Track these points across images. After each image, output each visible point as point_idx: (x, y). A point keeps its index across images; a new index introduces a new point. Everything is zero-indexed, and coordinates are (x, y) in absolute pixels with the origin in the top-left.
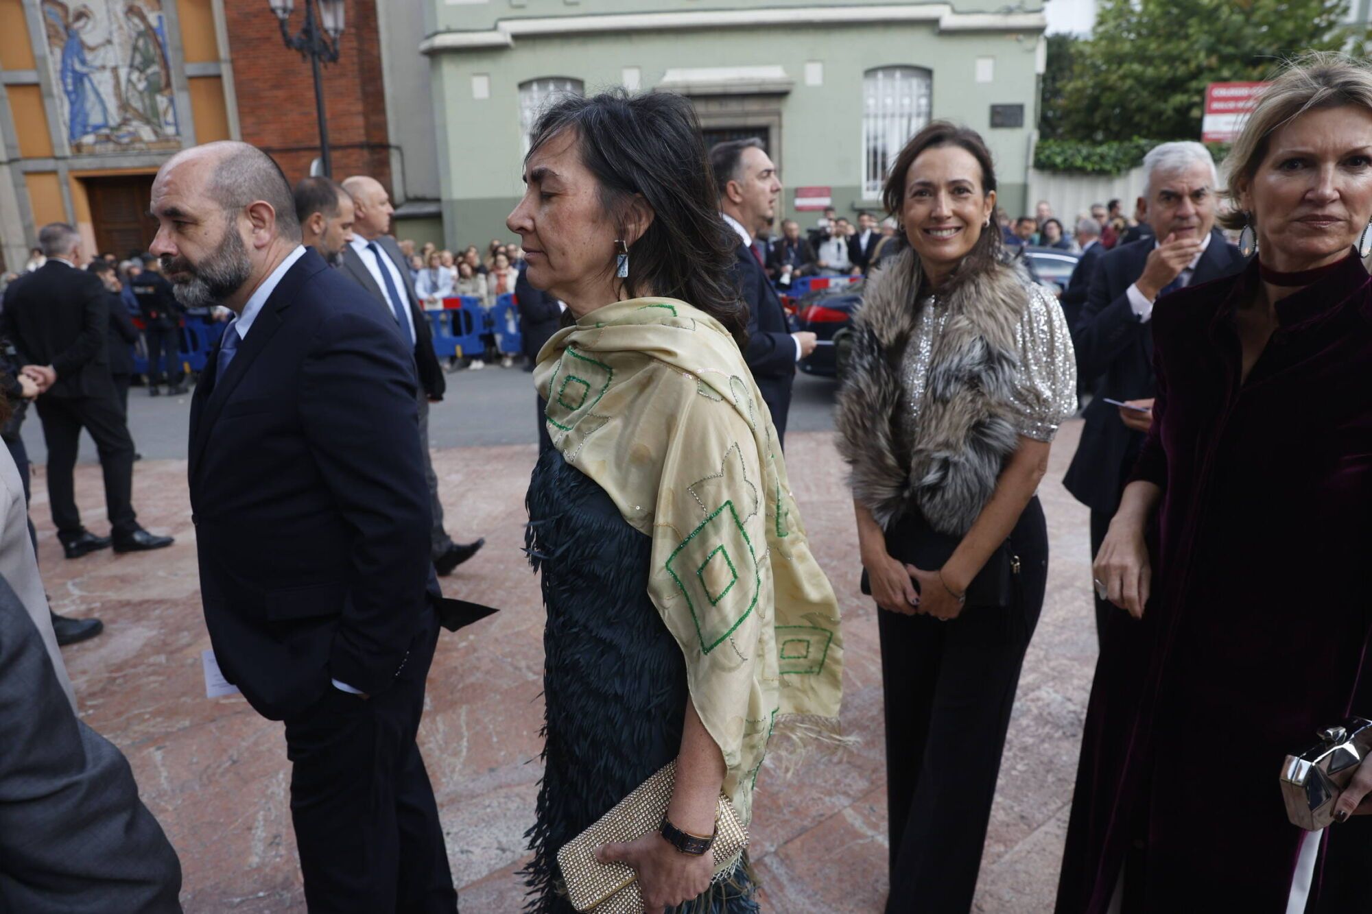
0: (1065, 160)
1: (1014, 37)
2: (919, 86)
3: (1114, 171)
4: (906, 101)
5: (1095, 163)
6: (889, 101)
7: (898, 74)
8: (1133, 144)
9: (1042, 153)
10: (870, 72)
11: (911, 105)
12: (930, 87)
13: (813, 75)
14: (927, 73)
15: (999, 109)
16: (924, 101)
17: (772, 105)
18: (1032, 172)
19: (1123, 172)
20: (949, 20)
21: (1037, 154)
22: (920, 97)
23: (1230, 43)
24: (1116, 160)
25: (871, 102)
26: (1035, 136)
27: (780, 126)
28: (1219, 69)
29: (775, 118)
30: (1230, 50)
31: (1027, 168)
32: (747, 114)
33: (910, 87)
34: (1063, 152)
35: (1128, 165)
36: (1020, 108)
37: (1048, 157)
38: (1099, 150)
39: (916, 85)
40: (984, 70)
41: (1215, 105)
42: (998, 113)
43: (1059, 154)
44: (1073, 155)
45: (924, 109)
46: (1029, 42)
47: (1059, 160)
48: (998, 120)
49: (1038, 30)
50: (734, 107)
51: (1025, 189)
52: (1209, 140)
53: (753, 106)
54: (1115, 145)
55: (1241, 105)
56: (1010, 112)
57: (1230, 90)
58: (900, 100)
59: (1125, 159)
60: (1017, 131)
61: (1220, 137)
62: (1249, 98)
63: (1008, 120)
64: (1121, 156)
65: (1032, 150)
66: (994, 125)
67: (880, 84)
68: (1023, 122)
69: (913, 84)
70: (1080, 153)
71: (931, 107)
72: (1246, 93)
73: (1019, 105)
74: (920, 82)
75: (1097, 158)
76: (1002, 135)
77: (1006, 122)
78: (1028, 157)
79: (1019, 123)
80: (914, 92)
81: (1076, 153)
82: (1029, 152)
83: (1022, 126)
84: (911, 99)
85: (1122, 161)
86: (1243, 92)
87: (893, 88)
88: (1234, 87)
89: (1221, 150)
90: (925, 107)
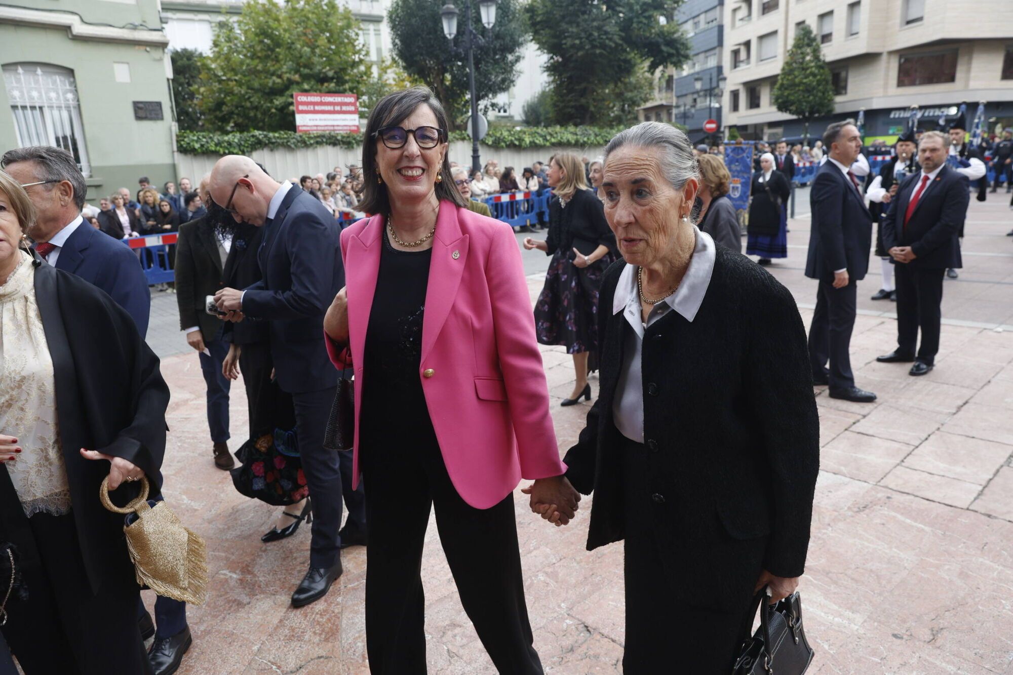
0: (202, 146)
1: (142, 48)
2: (63, 83)
4: (53, 95)
5: (225, 148)
6: (35, 93)
7: (39, 70)
8: (251, 134)
9: (183, 140)
10: (8, 67)
11: (58, 98)
12: (74, 84)
14: (70, 72)
15: (141, 105)
16: (70, 96)
18: (176, 154)
20: (79, 29)
21: (178, 141)
22: (65, 93)
23: (305, 66)
24: (239, 145)
25: (17, 94)
26: (175, 127)
28: (302, 83)
30: (306, 71)
31: (173, 152)
33: (54, 82)
34: (198, 140)
35: (249, 149)
36: (159, 104)
37: (189, 144)
38: (226, 138)
39: (60, 81)
40: (122, 73)
41: (301, 108)
42: (141, 108)
43: (197, 142)
44: (207, 142)
45: (72, 103)
46: (157, 54)
47: (197, 146)
48: (141, 114)
49: (163, 45)
51: (174, 167)
52: (301, 131)
54: (238, 135)
55: (317, 108)
56: (151, 108)
57: (309, 98)
58: (46, 93)
59: (246, 145)
60: (159, 123)
61: (308, 128)
62: (321, 103)
63: (150, 114)
64: (243, 143)
65: (174, 138)
66: (138, 118)
67: (22, 77)
68: (162, 116)
69: (56, 80)
70: (212, 140)
71: (78, 101)
72: (319, 100)
73: (157, 103)
74: (63, 79)
75: (226, 144)
76: (147, 126)
77: (149, 116)
78: (172, 144)
79: (160, 116)
80: (59, 87)
81: (209, 141)
82: (172, 139)
83: (162, 119)
84: (58, 93)
85: (244, 146)
86: (317, 99)
87: (37, 82)
88: (311, 96)
89: (310, 138)
90: (73, 101)
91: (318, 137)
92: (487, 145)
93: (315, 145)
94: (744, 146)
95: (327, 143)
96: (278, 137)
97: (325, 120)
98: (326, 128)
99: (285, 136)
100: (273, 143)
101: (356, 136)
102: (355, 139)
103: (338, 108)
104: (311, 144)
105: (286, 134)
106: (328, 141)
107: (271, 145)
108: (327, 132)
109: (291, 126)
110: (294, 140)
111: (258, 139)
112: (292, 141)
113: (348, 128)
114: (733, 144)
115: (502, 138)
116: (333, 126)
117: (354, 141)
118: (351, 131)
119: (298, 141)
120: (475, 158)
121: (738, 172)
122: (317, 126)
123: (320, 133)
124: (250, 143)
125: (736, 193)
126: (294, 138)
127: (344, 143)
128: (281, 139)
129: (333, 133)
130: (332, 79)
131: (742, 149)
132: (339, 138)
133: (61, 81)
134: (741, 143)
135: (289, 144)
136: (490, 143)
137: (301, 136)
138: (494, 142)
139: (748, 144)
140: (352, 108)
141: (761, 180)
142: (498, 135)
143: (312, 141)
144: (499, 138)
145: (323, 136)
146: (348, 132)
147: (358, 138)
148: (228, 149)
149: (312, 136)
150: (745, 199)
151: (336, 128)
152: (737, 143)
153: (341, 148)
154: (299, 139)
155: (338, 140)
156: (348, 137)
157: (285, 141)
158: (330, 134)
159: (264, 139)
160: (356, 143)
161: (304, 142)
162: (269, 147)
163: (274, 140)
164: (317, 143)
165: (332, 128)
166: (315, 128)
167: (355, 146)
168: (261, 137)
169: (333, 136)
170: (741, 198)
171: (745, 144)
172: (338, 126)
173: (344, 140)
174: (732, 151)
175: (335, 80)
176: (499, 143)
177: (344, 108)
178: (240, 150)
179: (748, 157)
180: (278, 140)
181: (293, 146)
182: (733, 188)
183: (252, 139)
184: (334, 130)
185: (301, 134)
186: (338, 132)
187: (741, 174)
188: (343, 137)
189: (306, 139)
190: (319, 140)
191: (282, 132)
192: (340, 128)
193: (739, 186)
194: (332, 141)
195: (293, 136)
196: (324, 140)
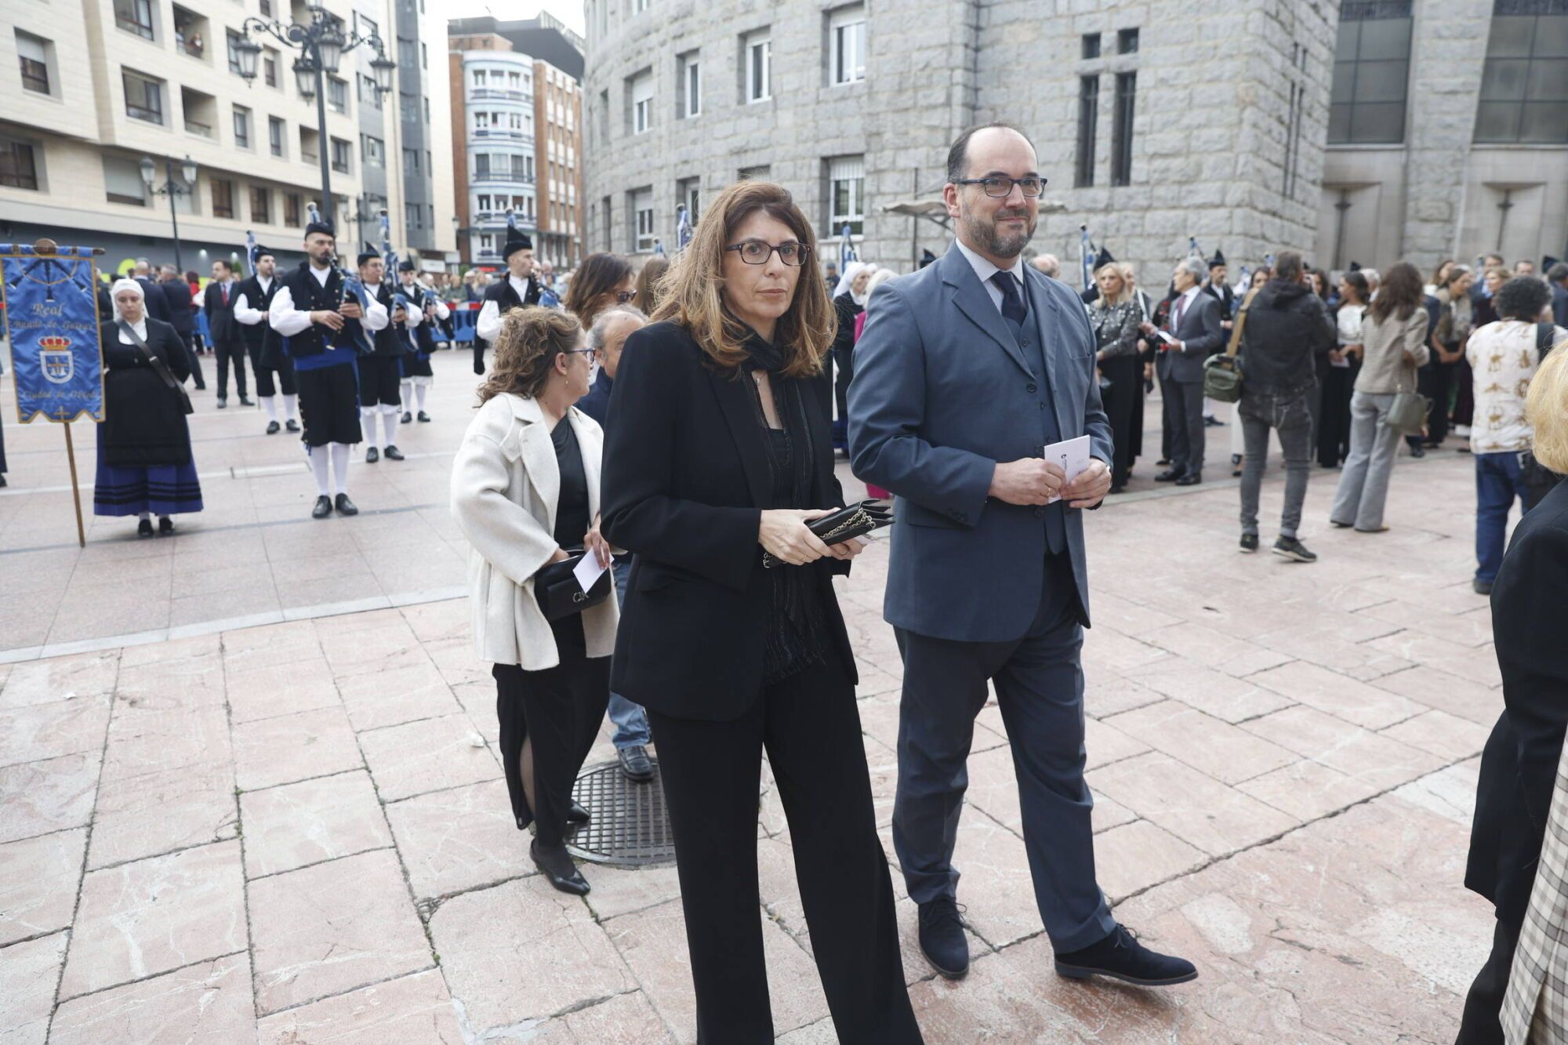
94: (64, 260)
114: (27, 251)
121: (59, 322)
125: (63, 373)
131: (58, 265)
134: (52, 251)
139: (74, 251)
141: (124, 339)
150: (91, 386)
152: (40, 251)
170: (78, 382)
171: (65, 253)
174: (28, 270)
179: (82, 287)
182: (49, 360)
187: (65, 327)
193: (69, 353)
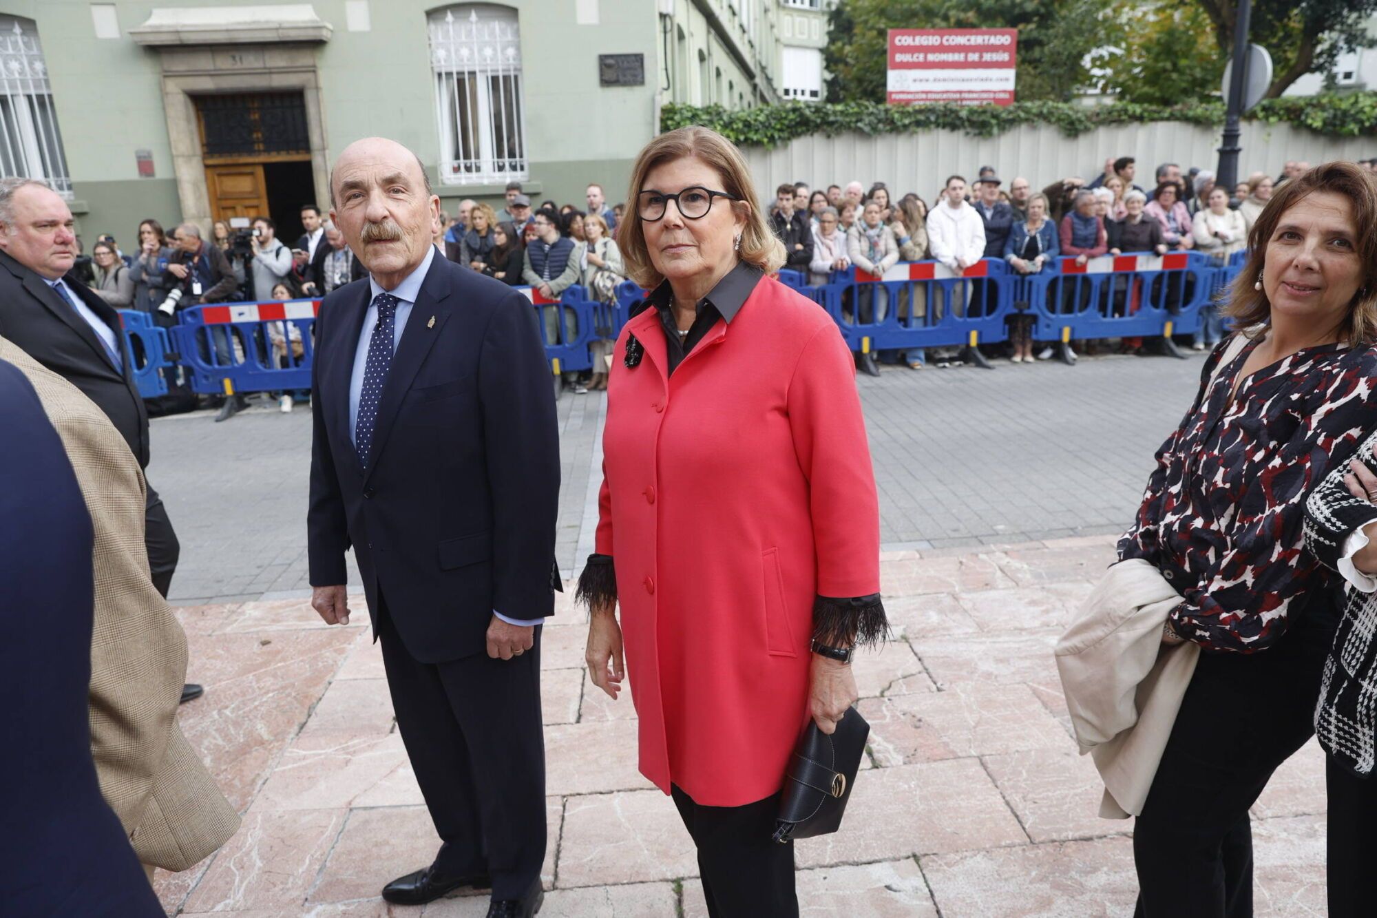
2: (503, 32)
3: (765, 140)
4: (488, 52)
6: (465, 52)
7: (473, 16)
9: (672, 119)
10: (433, 14)
11: (494, 57)
12: (517, 33)
13: (358, 19)
14: (511, 13)
15: (610, 61)
16: (511, 52)
17: (304, 59)
19: (779, 143)
21: (662, 120)
22: (504, 49)
25: (441, 53)
26: (661, 96)
27: (317, 88)
29: (310, 75)
32: (270, 72)
33: (492, 34)
36: (639, 58)
41: (899, 58)
42: (609, 66)
45: (513, 62)
48: (610, 75)
50: (251, 61)
52: (895, 100)
53: (277, 60)
55: (931, 57)
56: (626, 64)
57: (918, 38)
58: (480, 50)
59: (778, 126)
60: (637, 90)
61: (910, 97)
62: (941, 49)
63: (624, 76)
64: (773, 122)
65: (658, 114)
66: (605, 82)
67: (451, 28)
68: (643, 77)
69: (494, 29)
70: (721, 119)
71: (520, 60)
72: (937, 43)
73: (636, 55)
74: (503, 25)
75: (740, 125)
76: (618, 94)
77: (621, 78)
78: (653, 124)
79: (639, 78)
80: (498, 39)
81: (715, 119)
82: (653, 117)
83: (642, 83)
84: (495, 50)
85: (774, 128)
86: (933, 40)
87: (469, 33)
88: (922, 35)
89: (904, 114)
90: (514, 59)
91: (920, 111)
92: (1309, 127)
93: (912, 128)
95: (938, 125)
96: (842, 112)
97: (944, 80)
98: (945, 96)
99: (856, 110)
100: (831, 124)
101: (999, 108)
102: (995, 116)
103: (973, 57)
104: (906, 127)
105: (859, 105)
106: (941, 120)
107: (825, 127)
108: (942, 103)
109: (876, 91)
110: (872, 118)
111: (802, 115)
112: (867, 120)
113: (992, 96)
115: (1353, 112)
116: (960, 92)
117: (994, 122)
118: (997, 101)
119: (880, 121)
120: (1228, 155)
122: (927, 93)
123: (928, 103)
124: (786, 122)
126: (872, 113)
127: (972, 124)
128: (847, 115)
129: (953, 106)
130: (1036, 13)
132: (964, 114)
133: (500, 29)
135: (860, 124)
136: (1318, 124)
137: (887, 111)
138: (1325, 123)
140: (1005, 57)
142: (1344, 106)
143: (907, 121)
144: (1345, 113)
145: (932, 110)
146: (985, 103)
147: (1004, 115)
148: (744, 133)
149: (910, 109)
151: (966, 96)
153: (967, 134)
154: (882, 115)
155: (960, 119)
156: (984, 112)
157: (854, 119)
158: (945, 107)
159: (813, 117)
160: (998, 125)
161: (892, 122)
162: (824, 131)
163: (832, 118)
164: (918, 124)
165: (958, 96)
166: (924, 96)
167: (995, 130)
168: (807, 112)
169: (952, 111)
172: (969, 92)
173: (975, 118)
175: (1036, 19)
176: (1343, 124)
177: (987, 57)
178: (766, 136)
180: (840, 118)
181: (867, 129)
183: (792, 116)
184: (962, 100)
185: (888, 106)
186: (964, 103)
188: (972, 112)
189: (896, 116)
190: (921, 117)
191: (853, 104)
192: (975, 96)
194: (948, 120)
195: (871, 109)
196: (933, 118)
